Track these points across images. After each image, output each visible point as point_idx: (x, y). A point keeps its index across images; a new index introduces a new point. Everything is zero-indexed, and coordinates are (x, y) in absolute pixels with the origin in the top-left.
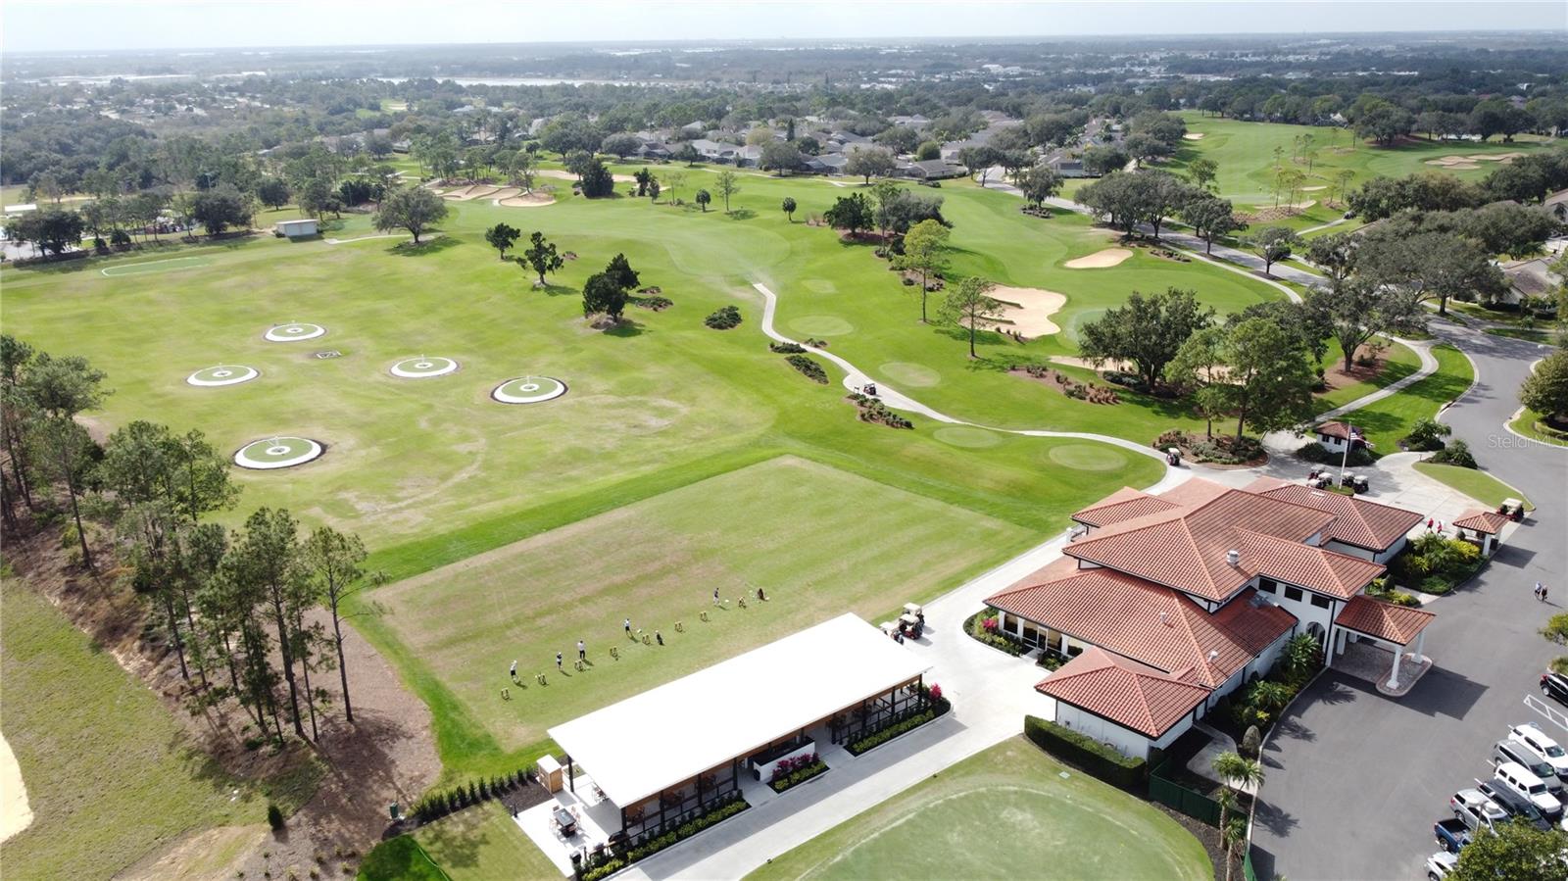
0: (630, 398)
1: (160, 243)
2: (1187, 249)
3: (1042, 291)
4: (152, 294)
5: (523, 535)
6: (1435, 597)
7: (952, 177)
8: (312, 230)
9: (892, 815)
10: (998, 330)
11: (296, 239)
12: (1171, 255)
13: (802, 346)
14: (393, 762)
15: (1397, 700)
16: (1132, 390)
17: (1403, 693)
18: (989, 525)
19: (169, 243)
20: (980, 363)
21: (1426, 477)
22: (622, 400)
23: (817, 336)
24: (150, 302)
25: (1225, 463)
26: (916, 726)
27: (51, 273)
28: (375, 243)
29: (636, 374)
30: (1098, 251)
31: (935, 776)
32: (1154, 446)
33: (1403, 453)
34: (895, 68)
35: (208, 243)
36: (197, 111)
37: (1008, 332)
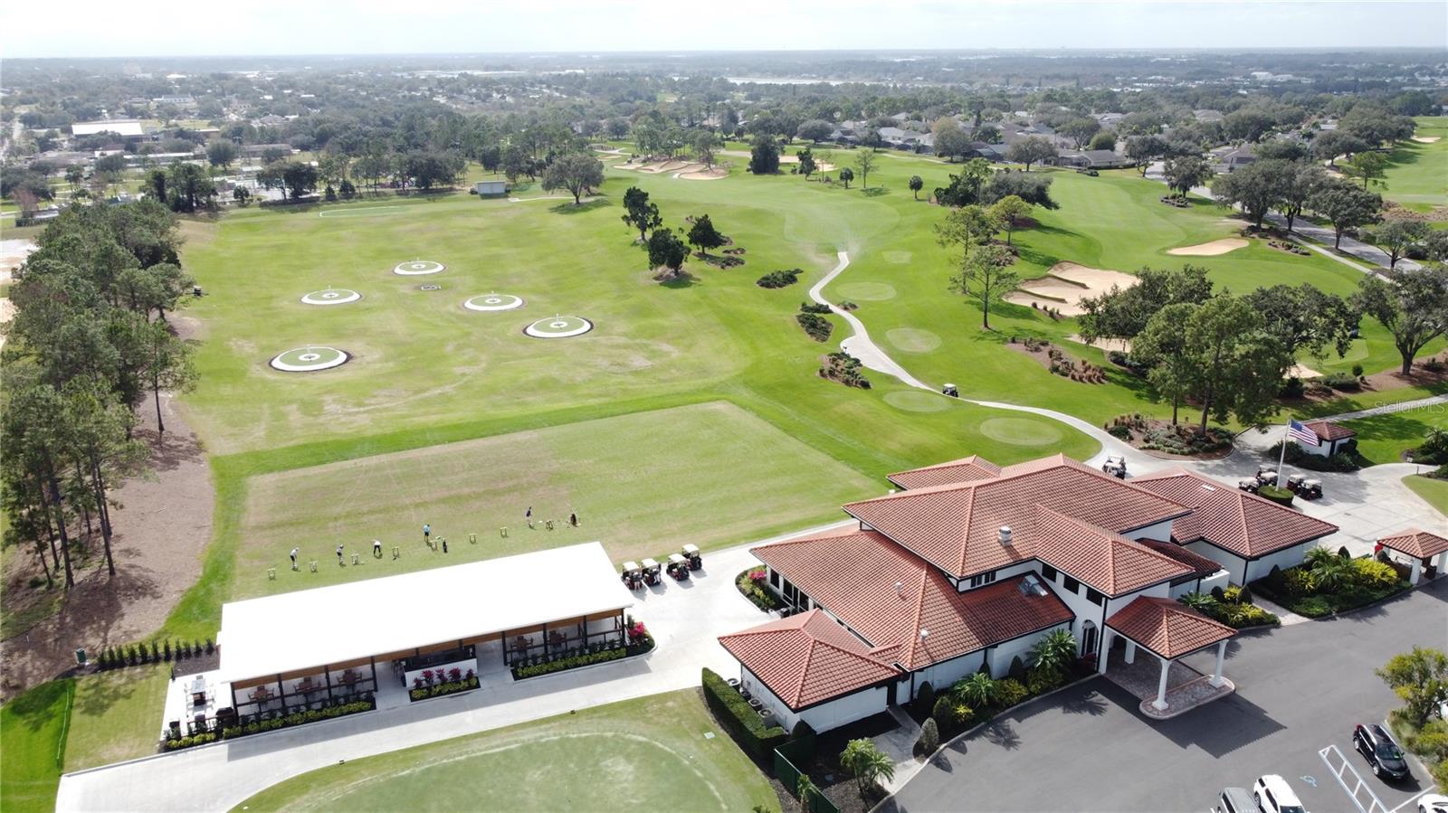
0: (638, 341)
1: (377, 194)
2: (1316, 243)
3: (1123, 274)
4: (343, 233)
5: (426, 444)
6: (1306, 620)
7: (1117, 167)
8: (501, 190)
9: (494, 743)
10: (1035, 305)
11: (486, 196)
12: (1289, 247)
13: (832, 307)
14: (123, 615)
15: (1155, 723)
16: (1130, 372)
17: (1167, 717)
18: (857, 484)
19: (385, 194)
20: (989, 333)
21: (1409, 491)
22: (630, 342)
23: (852, 298)
24: (338, 239)
25: (1172, 452)
26: (601, 661)
27: (283, 212)
28: (543, 203)
29: (660, 321)
30: (1213, 240)
31: (573, 712)
32: (1106, 427)
33: (1405, 465)
34: (1157, 74)
35: (416, 196)
36: (509, 99)
37: (1045, 308)
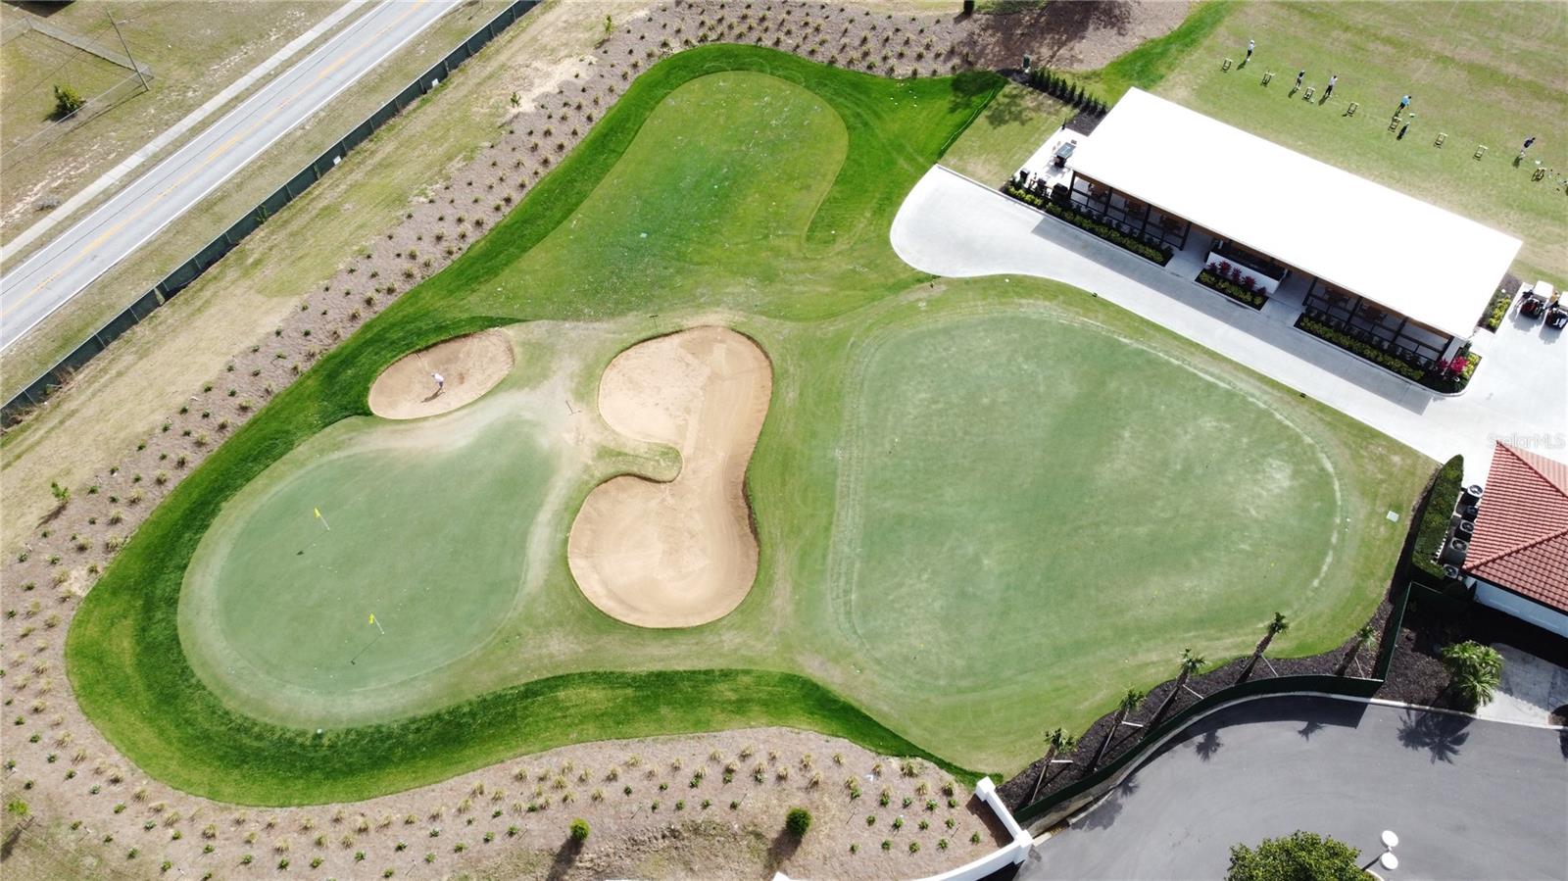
31: (1303, 395)
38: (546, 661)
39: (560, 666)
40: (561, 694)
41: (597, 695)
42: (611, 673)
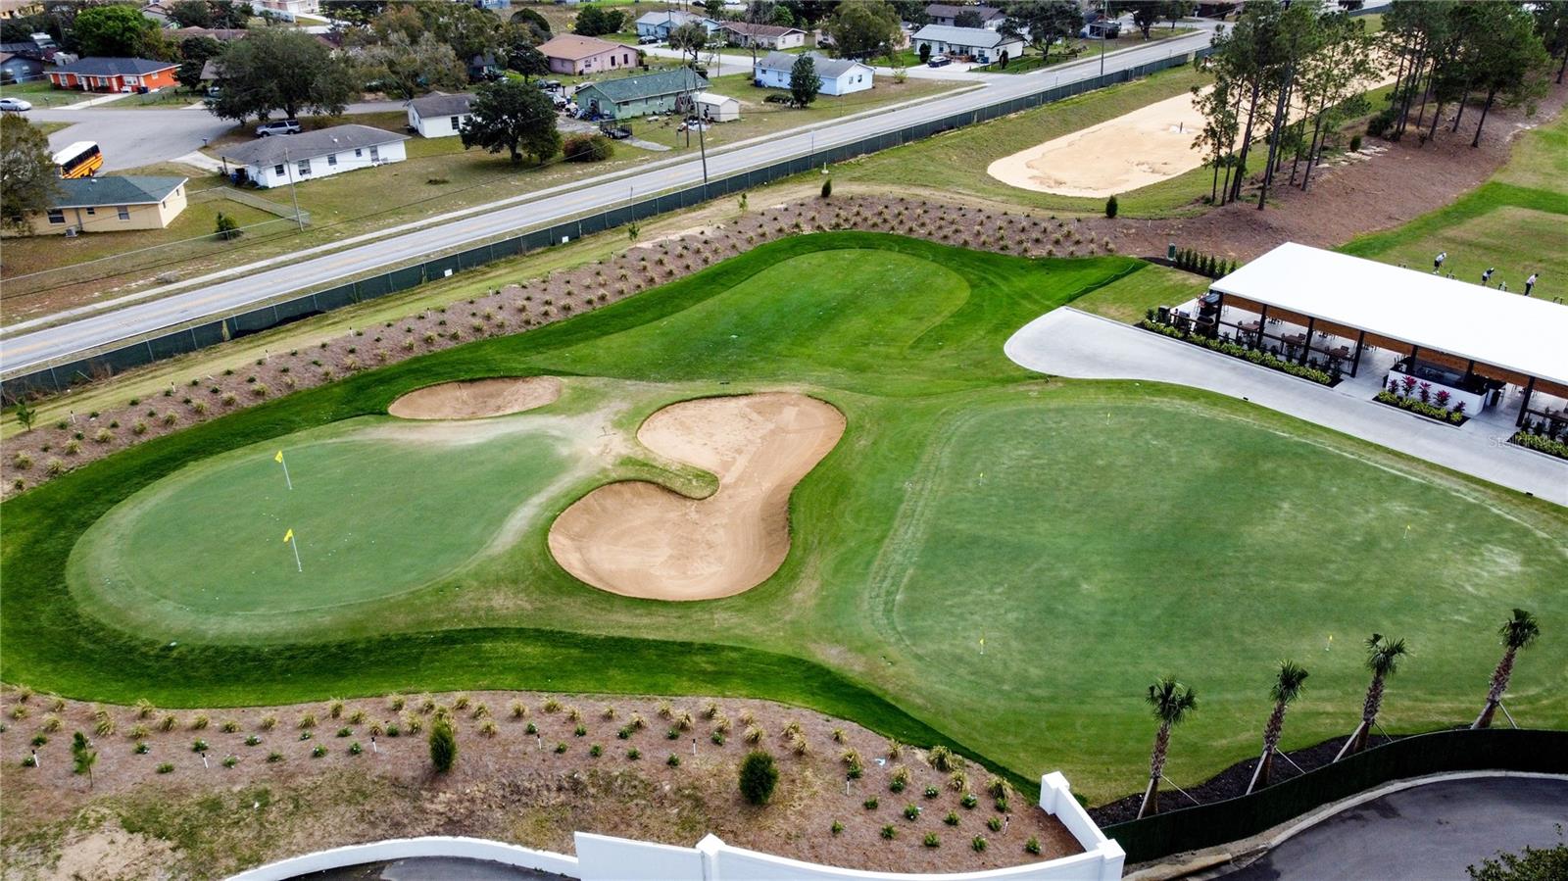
31: (1528, 496)
38: (482, 613)
39: (497, 620)
40: (487, 646)
41: (532, 651)
42: (560, 632)
